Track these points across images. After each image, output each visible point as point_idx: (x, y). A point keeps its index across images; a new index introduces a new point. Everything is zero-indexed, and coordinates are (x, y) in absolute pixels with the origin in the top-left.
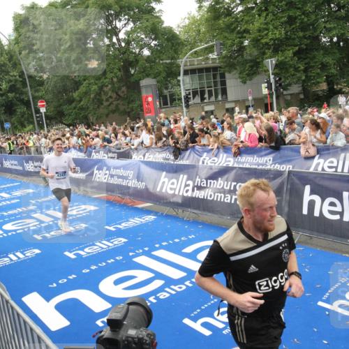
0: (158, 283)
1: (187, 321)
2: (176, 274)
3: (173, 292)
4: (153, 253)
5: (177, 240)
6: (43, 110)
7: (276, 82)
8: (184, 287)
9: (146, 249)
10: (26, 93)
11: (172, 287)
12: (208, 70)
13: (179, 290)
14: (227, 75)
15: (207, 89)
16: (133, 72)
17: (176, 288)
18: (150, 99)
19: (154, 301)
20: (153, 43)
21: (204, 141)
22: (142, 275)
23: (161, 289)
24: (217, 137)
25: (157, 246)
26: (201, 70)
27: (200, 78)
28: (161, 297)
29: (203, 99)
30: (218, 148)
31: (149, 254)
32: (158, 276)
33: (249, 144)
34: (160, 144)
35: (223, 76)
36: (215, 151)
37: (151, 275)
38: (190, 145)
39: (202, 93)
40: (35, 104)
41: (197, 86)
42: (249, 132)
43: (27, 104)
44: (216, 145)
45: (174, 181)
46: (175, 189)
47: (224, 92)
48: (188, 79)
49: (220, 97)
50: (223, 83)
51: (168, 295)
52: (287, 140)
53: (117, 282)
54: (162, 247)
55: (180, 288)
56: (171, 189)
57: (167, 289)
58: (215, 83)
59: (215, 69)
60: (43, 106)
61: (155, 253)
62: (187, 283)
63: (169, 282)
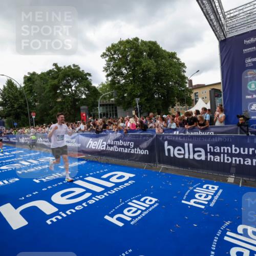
0: (88, 195)
1: (107, 217)
2: (99, 189)
3: (97, 200)
4: (85, 179)
5: (98, 172)
6: (34, 117)
7: (140, 108)
8: (104, 197)
9: (81, 177)
10: (27, 110)
11: (97, 196)
12: (110, 105)
13: (101, 198)
14: (118, 107)
15: (109, 113)
16: (77, 103)
17: (99, 197)
18: (84, 115)
19: (86, 205)
20: (87, 92)
21: (110, 128)
22: (78, 191)
23: (90, 198)
24: (117, 125)
25: (87, 175)
26: (107, 105)
27: (106, 108)
28: (90, 203)
29: (107, 117)
30: (117, 131)
31: (82, 179)
32: (88, 190)
33: (132, 128)
34: (89, 130)
35: (116, 108)
36: (115, 132)
37: (84, 190)
38: (104, 129)
39: (107, 114)
40: (30, 114)
41: (105, 111)
42: (132, 122)
43: (27, 115)
44: (116, 129)
45: (96, 142)
46: (96, 147)
47: (116, 115)
48: (101, 108)
49: (114, 117)
50: (116, 111)
51: (94, 201)
52: (149, 127)
53: (63, 195)
54: (90, 176)
55: (101, 197)
56: (94, 146)
57: (93, 198)
58: (113, 110)
59: (113, 105)
60: (34, 115)
61: (86, 179)
62: (105, 194)
63: (95, 194)
